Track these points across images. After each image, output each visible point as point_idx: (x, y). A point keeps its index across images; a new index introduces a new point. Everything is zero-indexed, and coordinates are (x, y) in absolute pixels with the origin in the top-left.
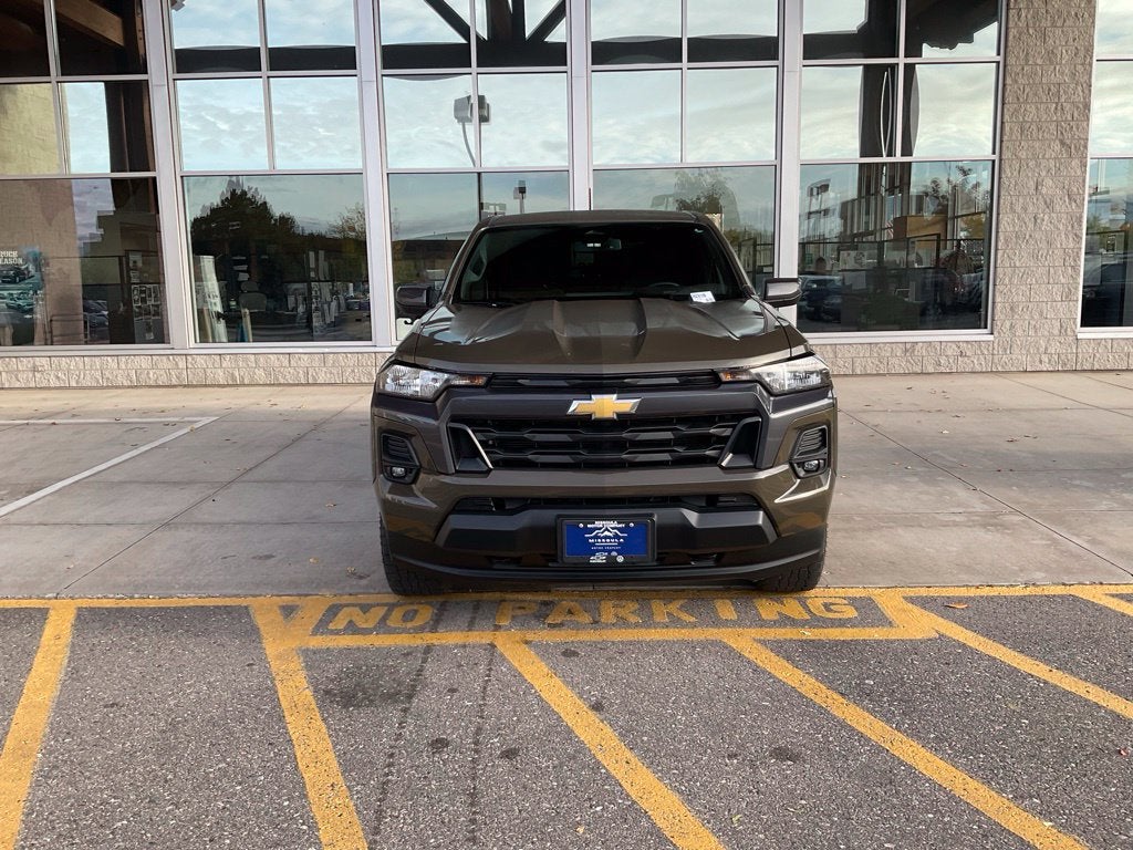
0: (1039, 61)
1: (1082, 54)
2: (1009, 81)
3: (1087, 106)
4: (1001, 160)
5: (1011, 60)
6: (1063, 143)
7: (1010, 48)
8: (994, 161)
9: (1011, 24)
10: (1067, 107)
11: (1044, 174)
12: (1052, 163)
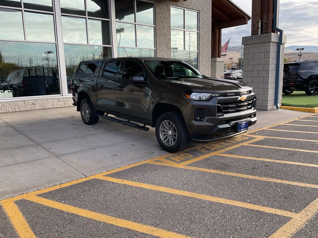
0: (162, 28)
1: (169, 27)
2: (157, 31)
3: (170, 39)
4: (156, 50)
5: (157, 27)
6: (167, 47)
7: (157, 24)
8: (155, 50)
9: (157, 19)
10: (167, 38)
11: (164, 53)
12: (165, 51)
